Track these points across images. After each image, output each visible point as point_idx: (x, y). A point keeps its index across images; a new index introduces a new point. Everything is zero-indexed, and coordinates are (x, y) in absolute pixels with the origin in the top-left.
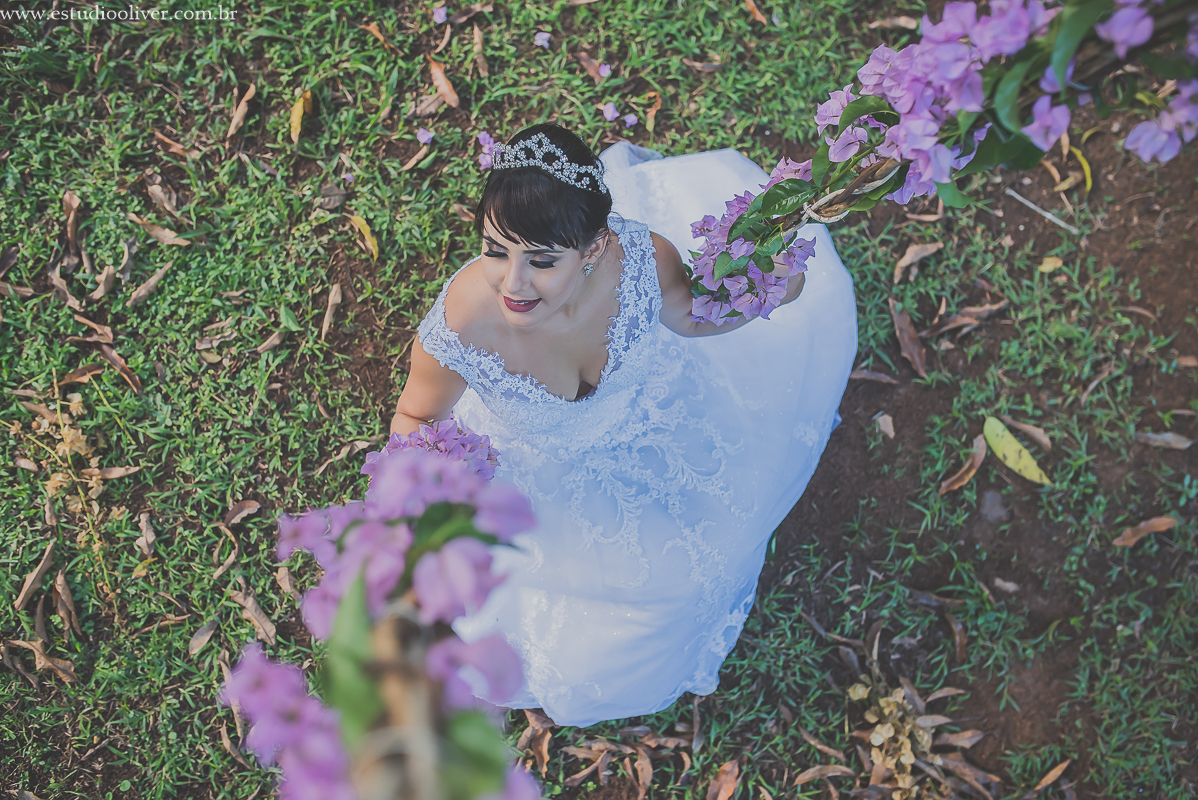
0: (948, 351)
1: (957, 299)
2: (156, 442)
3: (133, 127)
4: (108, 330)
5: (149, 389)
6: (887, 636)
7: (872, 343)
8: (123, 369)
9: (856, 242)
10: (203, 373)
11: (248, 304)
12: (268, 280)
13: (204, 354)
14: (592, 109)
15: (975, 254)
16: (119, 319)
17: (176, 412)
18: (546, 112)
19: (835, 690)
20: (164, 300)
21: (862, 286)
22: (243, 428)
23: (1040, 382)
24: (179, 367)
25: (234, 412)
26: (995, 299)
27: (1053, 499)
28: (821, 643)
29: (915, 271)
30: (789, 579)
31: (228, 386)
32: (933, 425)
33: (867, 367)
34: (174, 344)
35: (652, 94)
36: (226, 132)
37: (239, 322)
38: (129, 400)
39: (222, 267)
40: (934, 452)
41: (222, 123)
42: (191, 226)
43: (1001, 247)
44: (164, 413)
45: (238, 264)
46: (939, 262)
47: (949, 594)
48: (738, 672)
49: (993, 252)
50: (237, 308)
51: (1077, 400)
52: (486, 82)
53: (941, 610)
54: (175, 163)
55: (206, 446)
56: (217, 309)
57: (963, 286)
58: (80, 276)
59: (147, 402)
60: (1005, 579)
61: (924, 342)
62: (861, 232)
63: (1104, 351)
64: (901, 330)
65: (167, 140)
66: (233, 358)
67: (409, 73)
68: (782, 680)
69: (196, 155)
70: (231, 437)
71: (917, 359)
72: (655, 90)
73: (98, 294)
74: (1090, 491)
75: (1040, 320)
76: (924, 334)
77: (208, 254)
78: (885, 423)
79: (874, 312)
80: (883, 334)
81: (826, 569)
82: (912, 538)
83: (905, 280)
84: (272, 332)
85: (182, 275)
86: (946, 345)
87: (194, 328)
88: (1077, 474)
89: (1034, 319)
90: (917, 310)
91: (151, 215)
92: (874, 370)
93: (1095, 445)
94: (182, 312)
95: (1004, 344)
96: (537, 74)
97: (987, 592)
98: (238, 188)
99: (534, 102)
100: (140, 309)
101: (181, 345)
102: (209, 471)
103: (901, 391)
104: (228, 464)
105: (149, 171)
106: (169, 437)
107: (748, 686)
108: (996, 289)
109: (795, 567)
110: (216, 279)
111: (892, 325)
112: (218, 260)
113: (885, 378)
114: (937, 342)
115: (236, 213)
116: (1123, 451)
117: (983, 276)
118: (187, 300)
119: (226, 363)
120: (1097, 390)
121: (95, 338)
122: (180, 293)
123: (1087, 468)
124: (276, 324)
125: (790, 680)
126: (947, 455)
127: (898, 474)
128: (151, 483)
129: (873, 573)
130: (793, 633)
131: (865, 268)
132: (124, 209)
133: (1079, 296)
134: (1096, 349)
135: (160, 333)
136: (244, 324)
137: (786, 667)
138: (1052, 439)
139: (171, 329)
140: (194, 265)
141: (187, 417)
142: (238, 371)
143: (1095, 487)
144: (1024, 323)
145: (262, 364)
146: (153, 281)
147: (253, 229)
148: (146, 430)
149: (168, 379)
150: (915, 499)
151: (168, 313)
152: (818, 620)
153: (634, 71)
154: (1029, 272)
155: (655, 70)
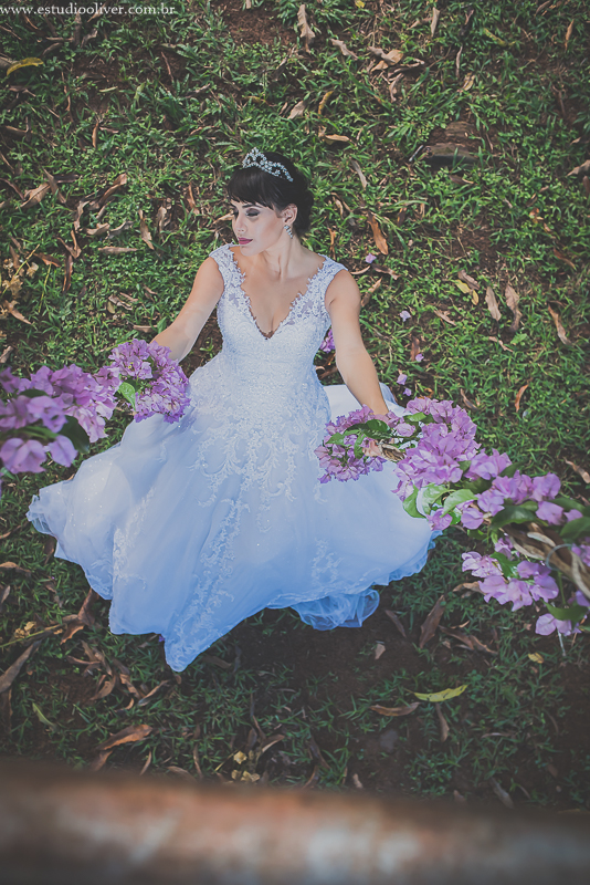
0: (445, 647)
1: (474, 628)
2: (49, 320)
3: (182, 174)
4: (79, 251)
5: (70, 295)
6: (279, 746)
7: (413, 607)
8: (68, 275)
9: (455, 553)
10: (100, 312)
11: (151, 301)
12: (171, 300)
13: (109, 304)
14: (395, 369)
15: (506, 616)
16: (90, 251)
17: (71, 317)
18: (374, 350)
19: (230, 746)
20: (117, 263)
21: (436, 576)
22: (92, 354)
23: (472, 706)
24: (93, 298)
25: (96, 343)
26: (493, 647)
27: (421, 766)
28: (246, 717)
29: (468, 595)
30: (263, 673)
31: (105, 328)
32: (400, 674)
33: (398, 615)
34: (101, 286)
35: (430, 390)
36: (220, 216)
37: (139, 305)
38: (56, 292)
39: (157, 274)
40: (387, 686)
41: (223, 210)
42: (161, 242)
43: (522, 625)
44: (65, 313)
45: (165, 280)
47: (327, 758)
48: (195, 690)
49: (515, 624)
50: (144, 298)
51: (481, 733)
53: (315, 762)
54: (183, 207)
55: (68, 345)
56: (136, 290)
57: (484, 624)
58: (92, 215)
59: (63, 300)
60: (360, 779)
61: (438, 631)
63: (518, 724)
64: (433, 615)
65: (191, 194)
66: (120, 318)
68: (211, 715)
69: (197, 213)
70: (83, 352)
71: (426, 635)
72: (433, 390)
73: (91, 232)
74: (441, 780)
75: (503, 678)
76: (442, 628)
77: (157, 262)
78: (380, 649)
79: (429, 593)
80: (422, 608)
81: (284, 687)
82: (335, 713)
83: (458, 594)
84: (148, 325)
85: (136, 259)
86: (447, 643)
87: (116, 288)
88: (444, 767)
89: (502, 675)
90: (450, 613)
91: (150, 220)
92: (400, 620)
93: (467, 762)
94: (119, 275)
95: (474, 672)
96: (386, 328)
97: (345, 775)
98: (200, 245)
100: (103, 256)
101: (104, 290)
102: (58, 357)
103: (403, 643)
105: (169, 200)
106: (57, 325)
107: (194, 701)
108: (499, 642)
109: (270, 670)
110: (148, 276)
111: (431, 608)
112: (158, 269)
113: (401, 629)
114: (444, 638)
115: (188, 256)
116: (477, 779)
117: (498, 630)
118: (127, 273)
119: (115, 317)
120: (497, 738)
121: (71, 249)
122: (127, 267)
123: (452, 769)
124: (154, 323)
125: (215, 718)
126: (392, 694)
127: (360, 679)
128: (28, 337)
129: (303, 711)
130: (238, 700)
131: (446, 570)
132: (141, 207)
133: (533, 686)
134: (515, 719)
135: (100, 276)
136: (140, 308)
137: (219, 711)
138: (449, 738)
139: (107, 278)
140: (145, 260)
141: (73, 324)
142: (116, 327)
143: (446, 782)
144: (494, 671)
145: (129, 334)
146: (120, 249)
147: (187, 270)
148: (50, 312)
149: (82, 299)
150: (356, 698)
151: (112, 270)
152: (256, 706)
153: (432, 371)
154: (522, 651)
155: (443, 381)
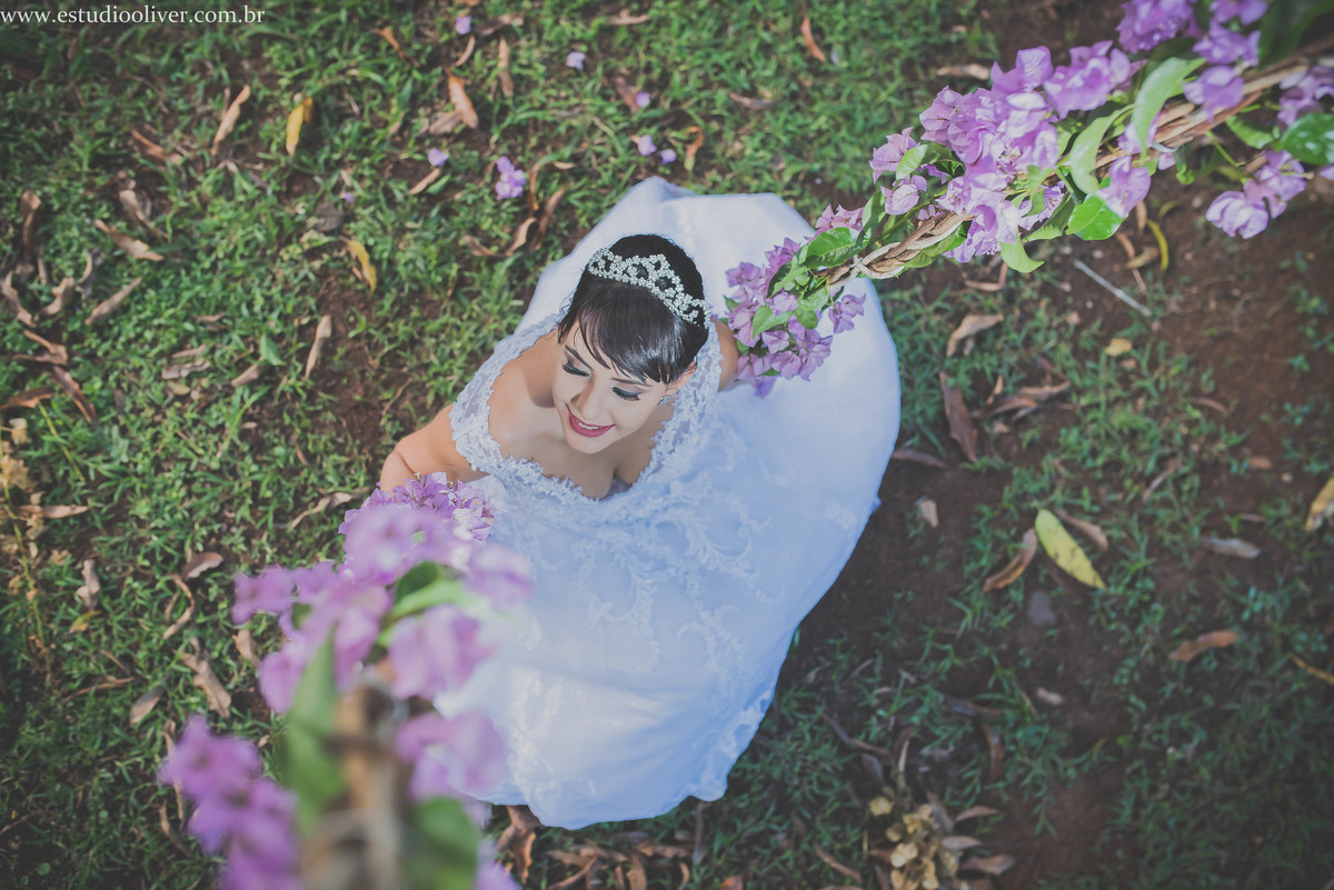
0: (1002, 435)
1: (1014, 379)
2: (107, 479)
3: (108, 123)
4: (62, 349)
5: (105, 419)
6: (915, 746)
7: (919, 420)
8: (76, 395)
9: (908, 308)
10: (169, 405)
11: (224, 331)
12: (250, 305)
13: (171, 384)
14: (626, 141)
15: (1037, 330)
16: (76, 338)
17: (134, 448)
18: (575, 140)
19: (856, 802)
20: (129, 320)
21: (912, 357)
22: (210, 470)
23: (1099, 475)
24: (141, 397)
25: (200, 451)
26: (1056, 381)
27: (1107, 604)
28: (843, 749)
29: (970, 344)
30: (812, 676)
31: (196, 422)
32: (980, 516)
33: (911, 447)
34: (137, 371)
35: (693, 129)
36: (213, 137)
37: (213, 350)
38: (80, 431)
39: (198, 288)
40: (979, 545)
41: (210, 126)
42: (165, 240)
43: (1065, 324)
44: (120, 449)
45: (217, 285)
46: (997, 336)
47: (986, 703)
48: (749, 777)
49: (1057, 328)
50: (212, 335)
51: (1138, 498)
52: (509, 102)
53: (977, 721)
54: (152, 167)
55: (165, 488)
56: (188, 335)
57: (1022, 364)
58: (34, 286)
59: (101, 435)
60: (1050, 689)
61: (976, 423)
62: (915, 298)
63: (1171, 445)
64: (952, 408)
65: (145, 141)
66: (204, 391)
67: (425, 86)
68: (797, 788)
69: (177, 160)
70: (194, 480)
71: (967, 441)
72: (696, 125)
73: (54, 308)
74: (1146, 598)
75: (1103, 407)
76: (977, 414)
77: (183, 272)
78: (928, 510)
79: (923, 386)
80: (931, 412)
81: (853, 667)
82: (950, 639)
83: (959, 354)
84: (248, 365)
85: (151, 293)
86: (1000, 427)
87: (161, 355)
88: (1134, 579)
89: (1097, 406)
90: (972, 387)
91: (122, 224)
92: (920, 450)
93: (1155, 548)
94: (149, 335)
95: (1063, 431)
96: (567, 98)
97: (1028, 703)
98: (222, 201)
99: (562, 129)
100: (101, 328)
101: (145, 373)
102: (167, 516)
103: (948, 475)
104: (190, 510)
105: (122, 174)
106: (124, 475)
107: (759, 793)
108: (1057, 370)
109: (819, 664)
110: (190, 300)
111: (942, 402)
112: (194, 280)
113: (930, 460)
114: (991, 423)
115: (219, 228)
116: (1185, 556)
117: (1044, 355)
118: (156, 322)
119: (195, 395)
120: (1161, 487)
121: (46, 358)
122: (148, 313)
123: (1146, 573)
124: (256, 356)
125: (806, 788)
126: (994, 550)
127: (939, 567)
128: (99, 525)
129: (905, 675)
130: (813, 737)
131: (916, 337)
132: (91, 214)
133: (1148, 384)
134: (1163, 443)
135: (122, 358)
136: (218, 353)
137: (802, 774)
138: (1109, 538)
139: (135, 353)
140: (166, 283)
141: (146, 454)
142: (209, 405)
143: (1153, 594)
144: (1086, 409)
145: (236, 399)
146: (118, 298)
147: (236, 248)
148: (98, 466)
149: (127, 409)
150: (956, 595)
151: (132, 335)
152: (842, 724)
153: (675, 103)
154: (1095, 354)
155: (698, 103)
